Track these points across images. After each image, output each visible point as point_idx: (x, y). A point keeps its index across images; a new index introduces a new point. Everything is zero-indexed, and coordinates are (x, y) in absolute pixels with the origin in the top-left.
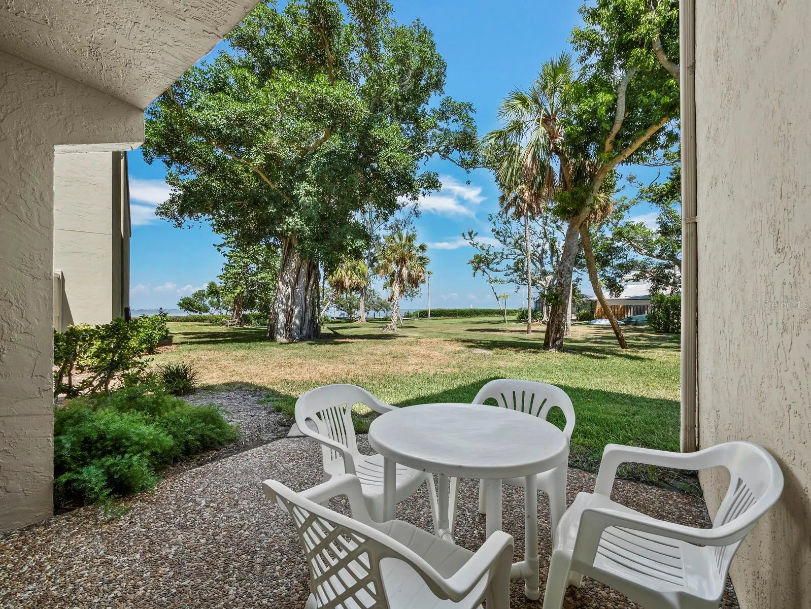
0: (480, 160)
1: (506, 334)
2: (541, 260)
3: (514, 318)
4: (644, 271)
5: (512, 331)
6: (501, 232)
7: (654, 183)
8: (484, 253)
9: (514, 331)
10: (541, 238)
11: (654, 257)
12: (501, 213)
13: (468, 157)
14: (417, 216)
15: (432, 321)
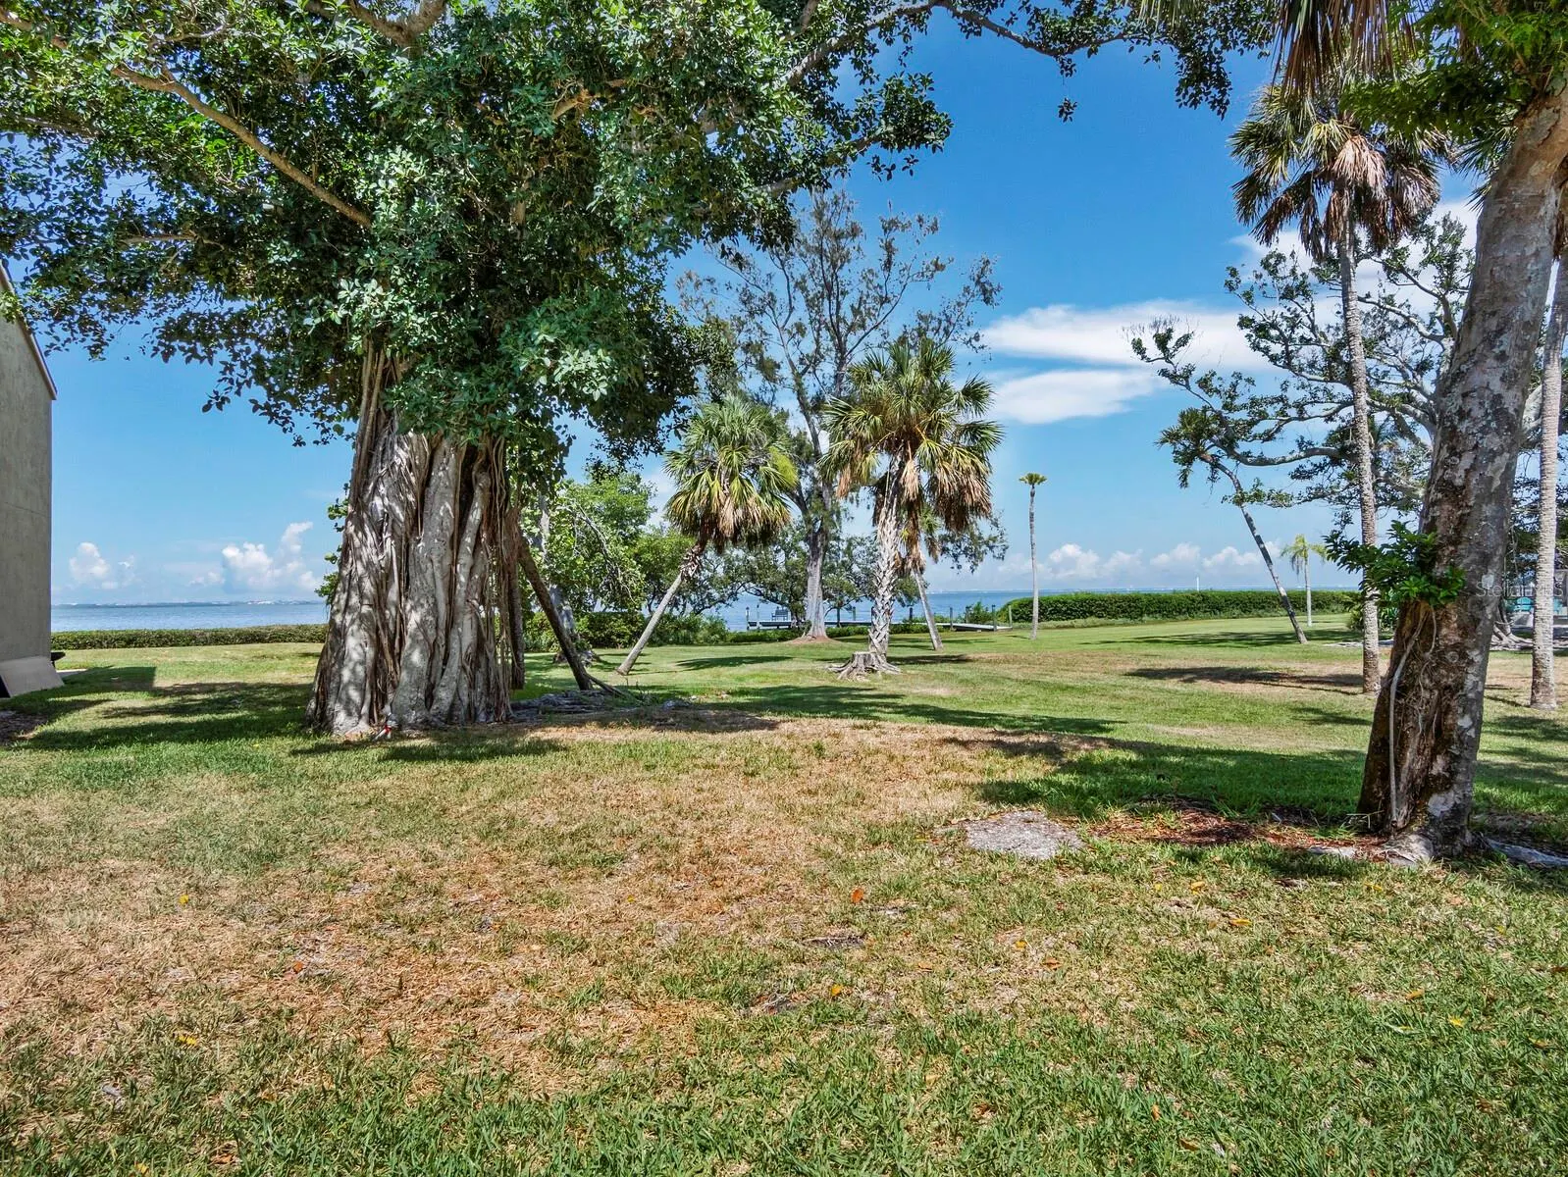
6: (1274, 326)
8: (1217, 403)
10: (1432, 338)
12: (1272, 261)
14: (987, 301)
15: (1045, 635)
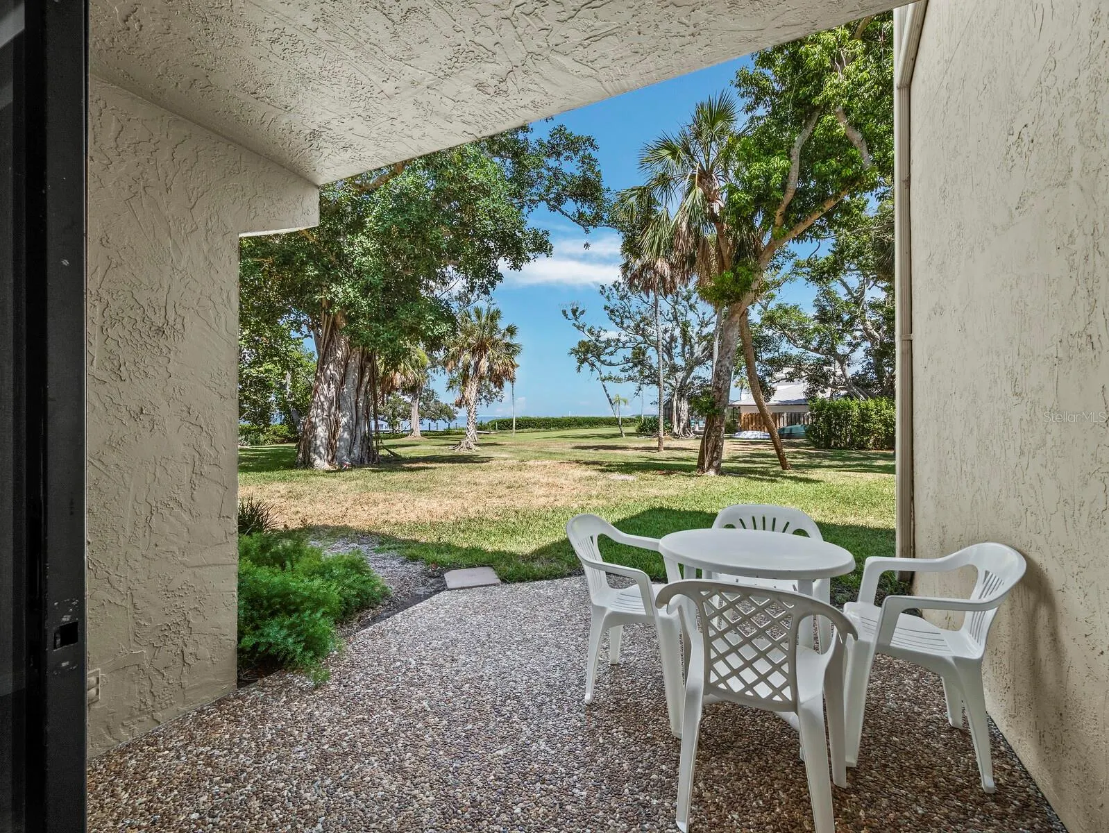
0: (605, 216)
1: (630, 452)
2: (668, 351)
3: (632, 429)
4: (800, 369)
5: (636, 449)
6: (617, 311)
7: (813, 256)
8: (593, 338)
9: (640, 449)
10: (669, 320)
11: (812, 351)
12: (617, 284)
13: (587, 211)
